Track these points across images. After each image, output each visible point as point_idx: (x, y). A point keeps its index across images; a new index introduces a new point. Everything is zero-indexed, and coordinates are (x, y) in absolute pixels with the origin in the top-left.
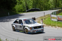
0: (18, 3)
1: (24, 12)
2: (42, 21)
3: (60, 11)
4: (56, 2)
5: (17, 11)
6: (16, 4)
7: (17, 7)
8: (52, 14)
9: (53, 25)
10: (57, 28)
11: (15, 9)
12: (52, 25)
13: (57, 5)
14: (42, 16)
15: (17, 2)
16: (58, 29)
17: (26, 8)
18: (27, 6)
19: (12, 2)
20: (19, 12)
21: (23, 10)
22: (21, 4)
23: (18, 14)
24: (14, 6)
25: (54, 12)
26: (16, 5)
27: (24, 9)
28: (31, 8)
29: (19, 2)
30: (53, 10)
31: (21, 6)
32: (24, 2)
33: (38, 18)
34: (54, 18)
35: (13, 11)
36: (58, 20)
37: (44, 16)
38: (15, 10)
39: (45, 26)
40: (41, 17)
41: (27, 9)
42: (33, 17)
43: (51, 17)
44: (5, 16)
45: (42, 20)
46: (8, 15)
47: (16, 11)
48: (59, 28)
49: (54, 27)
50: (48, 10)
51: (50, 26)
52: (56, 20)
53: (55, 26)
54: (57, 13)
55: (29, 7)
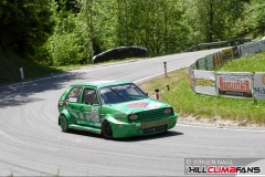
0: (56, 28)
1: (83, 62)
2: (158, 98)
3: (226, 53)
4: (212, 19)
5: (55, 62)
6: (49, 30)
7: (56, 43)
8: (197, 66)
9: (202, 113)
10: (219, 122)
11: (46, 51)
12: (197, 110)
13: (213, 32)
14: (157, 79)
15: (54, 23)
16: (222, 126)
17: (91, 48)
18: (94, 40)
19: (34, 24)
20: (65, 62)
21: (81, 55)
22: (71, 32)
23: (61, 72)
24: (43, 40)
25: (206, 59)
26: (51, 34)
27: (82, 50)
28: (110, 44)
29: (60, 24)
30: (199, 49)
31: (69, 37)
32: (80, 23)
34: (204, 83)
35: (40, 59)
36: (222, 92)
37: (166, 76)
38: (48, 55)
40: (152, 81)
41: (97, 49)
43: (194, 80)
44: (8, 81)
45: (157, 91)
47: (51, 60)
48: (227, 122)
49: (206, 120)
50: (178, 52)
51: (190, 117)
52: (212, 91)
53: (209, 114)
54: (214, 64)
55: (102, 43)
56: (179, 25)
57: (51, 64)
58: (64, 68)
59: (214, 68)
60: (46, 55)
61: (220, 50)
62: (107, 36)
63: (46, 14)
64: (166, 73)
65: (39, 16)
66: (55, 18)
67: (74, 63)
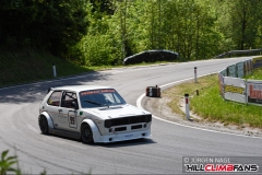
0: (90, 29)
1: (114, 63)
2: (187, 102)
3: (257, 61)
4: (244, 27)
5: (87, 62)
6: (83, 30)
7: (88, 43)
8: (228, 72)
9: (230, 120)
10: (247, 129)
11: (78, 50)
12: (225, 117)
14: (187, 83)
15: (88, 24)
16: (250, 134)
17: (123, 49)
18: (126, 42)
19: (69, 23)
20: (97, 63)
21: (112, 57)
22: (104, 33)
23: (92, 71)
24: (77, 39)
25: (236, 67)
26: (85, 34)
27: (114, 52)
28: (142, 47)
29: (94, 25)
30: (230, 56)
31: (103, 38)
32: (114, 24)
33: (169, 89)
34: (234, 90)
35: (73, 58)
36: (251, 100)
37: (196, 81)
38: (81, 54)
39: (198, 121)
40: (182, 85)
41: (129, 52)
42: (152, 84)
43: (224, 87)
44: (39, 78)
45: (187, 95)
46: (50, 77)
47: (84, 59)
48: (255, 130)
49: (235, 127)
50: (209, 58)
51: (218, 124)
52: (241, 99)
53: (237, 122)
54: (245, 72)
55: (134, 45)
56: (211, 31)
57: (83, 64)
58: (95, 68)
59: (244, 77)
60: (78, 55)
61: (251, 58)
62: (140, 38)
63: (81, 14)
64: (196, 79)
65: (74, 15)
66: (90, 18)
67: (106, 64)
